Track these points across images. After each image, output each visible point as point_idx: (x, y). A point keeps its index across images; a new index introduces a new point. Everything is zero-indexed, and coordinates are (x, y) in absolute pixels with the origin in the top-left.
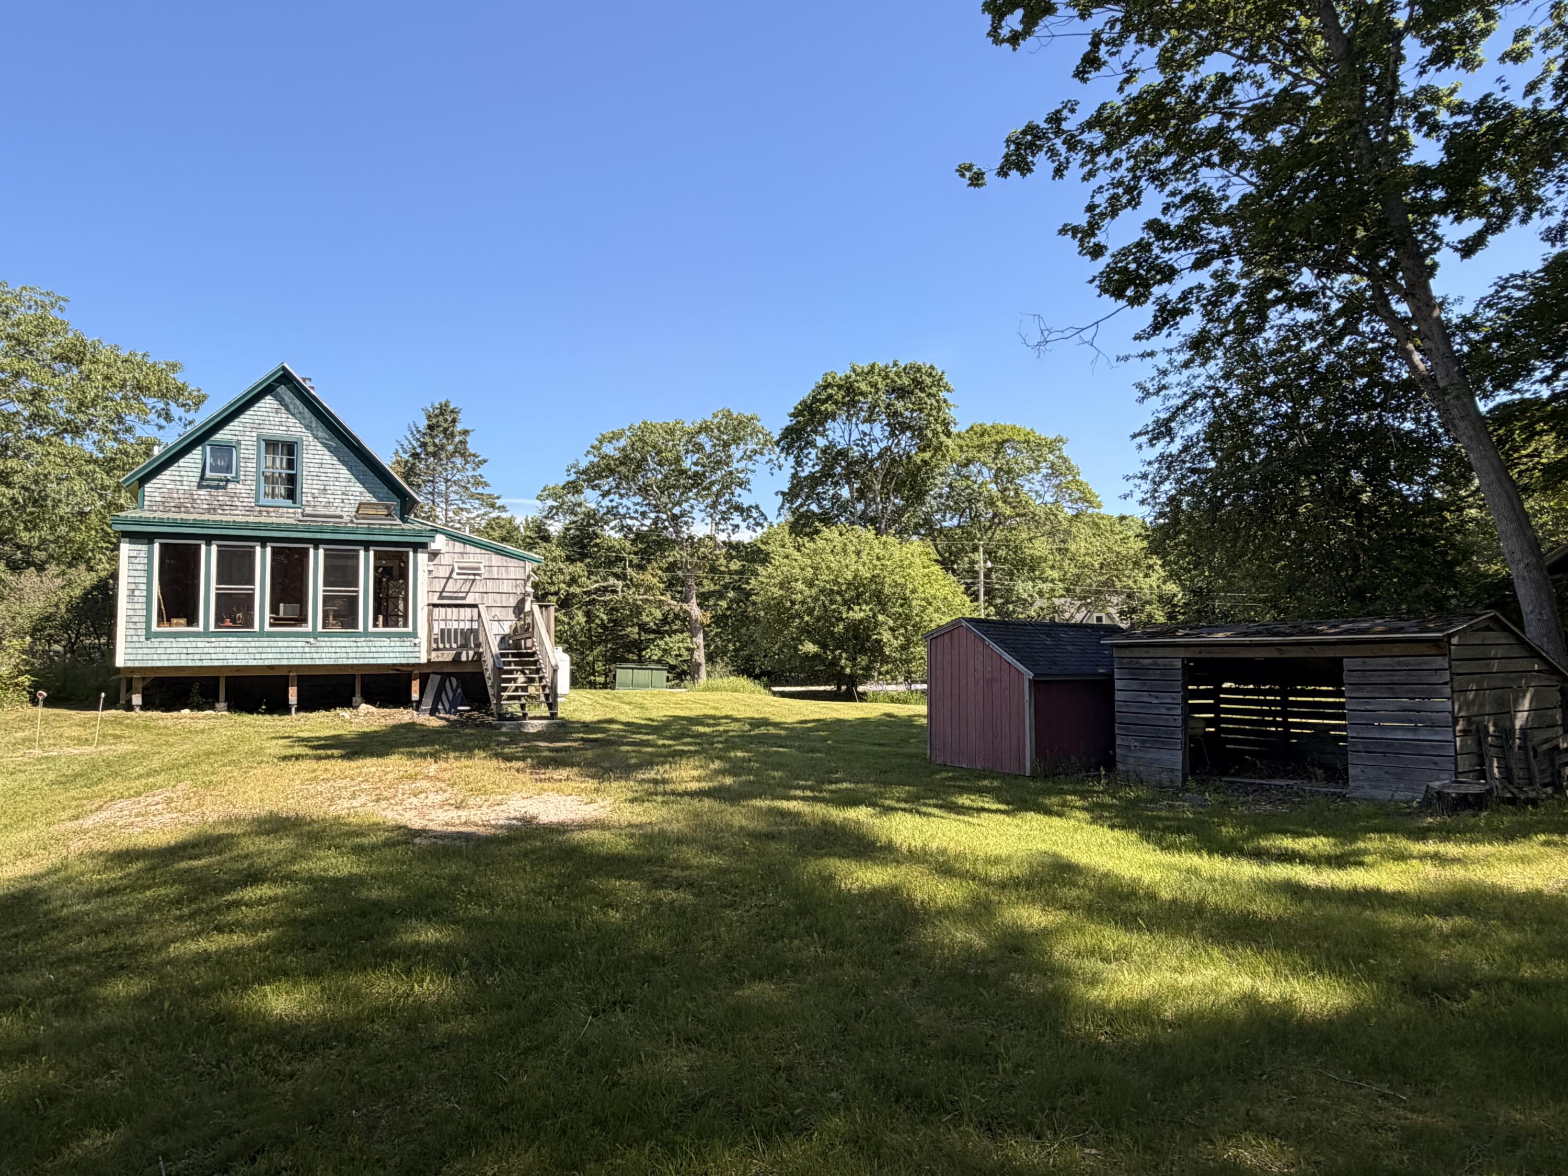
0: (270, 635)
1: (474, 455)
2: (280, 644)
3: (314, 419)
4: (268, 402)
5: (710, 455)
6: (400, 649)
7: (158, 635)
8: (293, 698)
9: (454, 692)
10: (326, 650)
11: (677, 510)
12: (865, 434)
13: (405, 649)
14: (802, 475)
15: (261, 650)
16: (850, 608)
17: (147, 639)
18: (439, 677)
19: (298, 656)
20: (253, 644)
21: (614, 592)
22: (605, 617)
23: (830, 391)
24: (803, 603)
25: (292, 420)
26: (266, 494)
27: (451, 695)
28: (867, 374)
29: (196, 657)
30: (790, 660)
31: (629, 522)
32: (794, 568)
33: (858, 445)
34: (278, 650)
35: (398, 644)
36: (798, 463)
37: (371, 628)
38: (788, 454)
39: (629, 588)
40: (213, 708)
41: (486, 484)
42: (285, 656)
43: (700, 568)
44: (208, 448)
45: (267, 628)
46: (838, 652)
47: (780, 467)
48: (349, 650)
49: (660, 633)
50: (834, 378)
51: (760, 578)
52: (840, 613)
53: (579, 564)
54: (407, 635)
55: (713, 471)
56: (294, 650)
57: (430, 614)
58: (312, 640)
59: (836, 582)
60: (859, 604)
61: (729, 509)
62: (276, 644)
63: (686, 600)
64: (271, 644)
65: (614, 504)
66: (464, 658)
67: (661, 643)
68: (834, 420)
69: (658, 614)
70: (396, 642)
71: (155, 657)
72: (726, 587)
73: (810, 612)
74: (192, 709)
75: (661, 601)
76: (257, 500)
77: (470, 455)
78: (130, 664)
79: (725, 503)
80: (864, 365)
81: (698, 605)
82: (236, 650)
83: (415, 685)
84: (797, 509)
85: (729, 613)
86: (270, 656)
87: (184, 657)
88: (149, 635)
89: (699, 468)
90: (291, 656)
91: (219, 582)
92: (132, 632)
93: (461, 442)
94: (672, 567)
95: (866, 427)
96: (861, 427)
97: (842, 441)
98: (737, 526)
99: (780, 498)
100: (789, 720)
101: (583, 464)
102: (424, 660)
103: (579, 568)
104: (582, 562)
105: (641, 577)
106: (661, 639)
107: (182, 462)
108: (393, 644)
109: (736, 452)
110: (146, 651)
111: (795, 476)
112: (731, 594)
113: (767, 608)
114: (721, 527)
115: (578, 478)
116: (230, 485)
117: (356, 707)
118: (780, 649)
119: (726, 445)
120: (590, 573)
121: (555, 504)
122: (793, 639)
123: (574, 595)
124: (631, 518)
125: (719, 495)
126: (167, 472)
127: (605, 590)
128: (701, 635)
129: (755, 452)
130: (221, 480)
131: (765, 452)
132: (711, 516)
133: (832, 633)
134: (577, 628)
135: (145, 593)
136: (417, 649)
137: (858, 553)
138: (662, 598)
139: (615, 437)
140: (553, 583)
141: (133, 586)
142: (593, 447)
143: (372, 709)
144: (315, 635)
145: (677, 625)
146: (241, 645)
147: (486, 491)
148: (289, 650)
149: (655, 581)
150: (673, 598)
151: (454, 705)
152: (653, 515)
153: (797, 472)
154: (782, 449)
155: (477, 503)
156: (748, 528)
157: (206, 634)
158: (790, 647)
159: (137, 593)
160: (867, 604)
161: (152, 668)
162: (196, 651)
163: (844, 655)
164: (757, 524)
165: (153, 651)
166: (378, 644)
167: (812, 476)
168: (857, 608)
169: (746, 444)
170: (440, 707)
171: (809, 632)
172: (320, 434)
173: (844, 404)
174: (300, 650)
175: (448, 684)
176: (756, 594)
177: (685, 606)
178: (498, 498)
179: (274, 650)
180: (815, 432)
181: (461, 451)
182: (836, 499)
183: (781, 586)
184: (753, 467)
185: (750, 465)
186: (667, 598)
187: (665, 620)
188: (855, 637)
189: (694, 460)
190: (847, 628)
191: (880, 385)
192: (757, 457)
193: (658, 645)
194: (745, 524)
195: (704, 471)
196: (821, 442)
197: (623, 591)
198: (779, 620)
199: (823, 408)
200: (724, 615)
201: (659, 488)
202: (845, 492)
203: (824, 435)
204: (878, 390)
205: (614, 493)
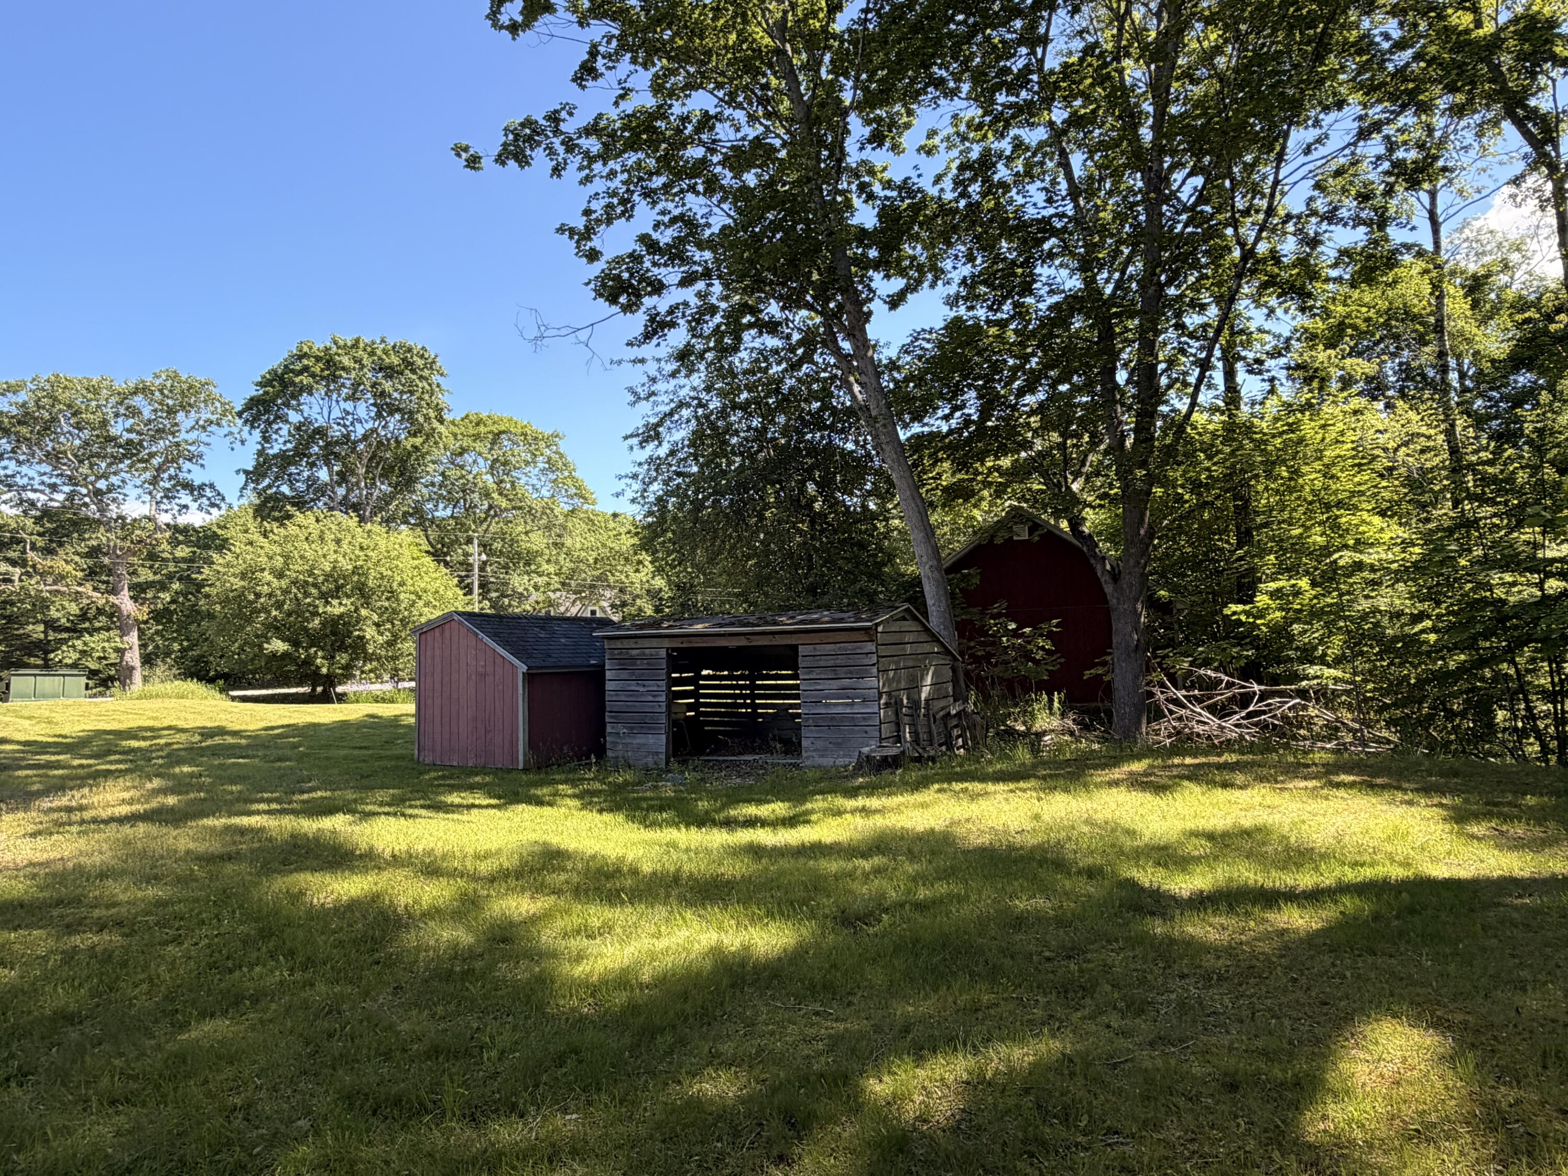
5: (150, 421)
12: (348, 413)
14: (271, 452)
16: (327, 602)
21: (9, 581)
23: (305, 362)
24: (270, 595)
28: (351, 348)
30: (252, 660)
31: (32, 495)
32: (259, 556)
33: (338, 424)
36: (266, 439)
38: (253, 427)
39: (30, 577)
43: (134, 555)
46: (313, 650)
47: (243, 442)
49: (76, 631)
50: (310, 348)
51: (215, 567)
52: (316, 607)
55: (153, 440)
59: (311, 573)
60: (338, 598)
61: (174, 486)
63: (114, 592)
65: (9, 472)
67: (78, 643)
68: (310, 394)
69: (74, 608)
72: (170, 577)
73: (279, 605)
75: (77, 592)
80: (347, 338)
81: (132, 597)
84: (264, 490)
85: (173, 607)
89: (133, 436)
94: (94, 552)
95: (348, 406)
96: (343, 405)
97: (319, 417)
98: (186, 507)
99: (242, 477)
100: (251, 727)
105: (49, 563)
106: (78, 638)
109: (185, 420)
111: (260, 453)
112: (176, 586)
113: (225, 601)
114: (163, 506)
118: (241, 648)
119: (171, 412)
122: (257, 636)
124: (35, 491)
125: (160, 469)
128: (135, 634)
129: (210, 422)
131: (224, 423)
132: (150, 493)
133: (306, 630)
137: (338, 542)
138: (80, 589)
139: (11, 389)
145: (101, 622)
149: (69, 568)
150: (95, 589)
152: (67, 489)
153: (264, 448)
154: (246, 421)
156: (200, 508)
158: (253, 646)
160: (348, 598)
163: (320, 653)
164: (213, 505)
167: (282, 455)
168: (335, 602)
169: (198, 412)
171: (277, 628)
173: (323, 378)
176: (210, 585)
177: (112, 599)
180: (287, 405)
182: (312, 481)
183: (243, 576)
184: (207, 440)
185: (204, 437)
186: (87, 589)
187: (83, 616)
188: (334, 633)
189: (127, 425)
190: (323, 624)
191: (365, 362)
192: (213, 428)
193: (74, 646)
194: (196, 505)
195: (141, 441)
196: (294, 417)
197: (21, 580)
198: (239, 615)
199: (297, 380)
200: (166, 609)
201: (76, 456)
202: (323, 475)
203: (297, 410)
204: (362, 366)
205: (10, 459)
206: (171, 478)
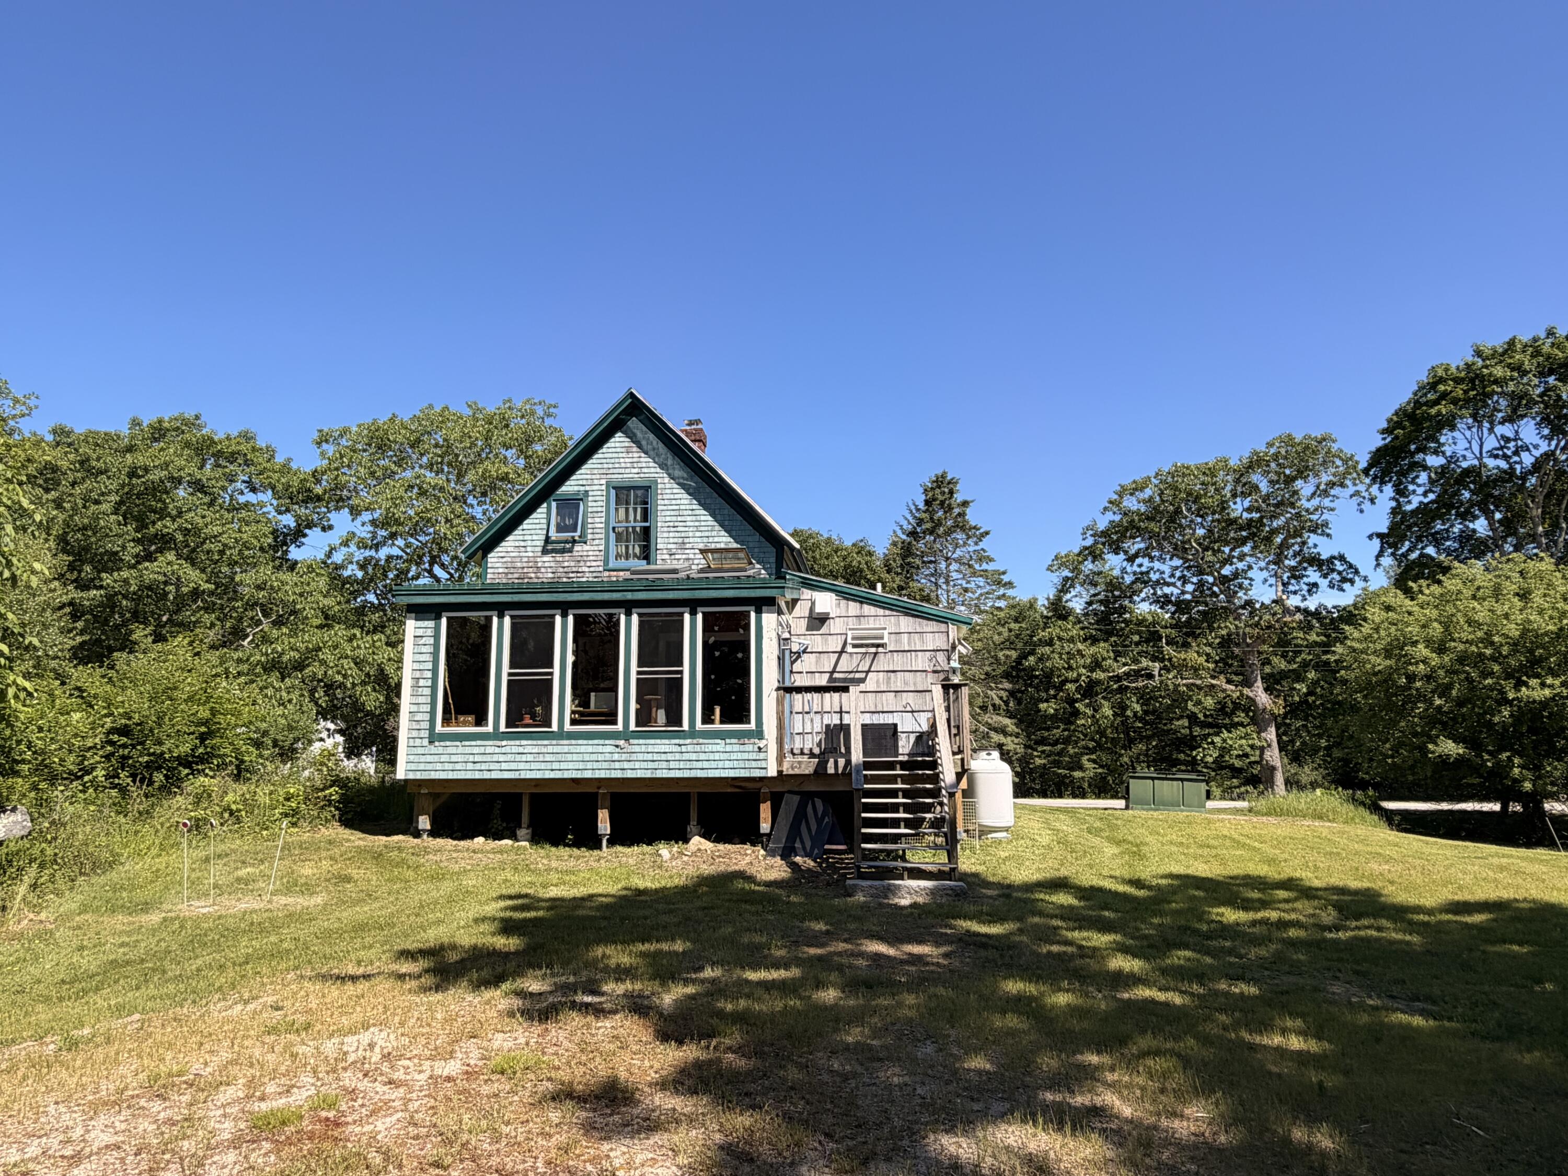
0: (571, 736)
1: (975, 528)
2: (583, 749)
3: (669, 455)
4: (619, 441)
5: (1268, 496)
6: (740, 756)
7: (444, 737)
8: (604, 825)
9: (819, 821)
10: (640, 757)
11: (1227, 571)
12: (1508, 440)
13: (746, 756)
14: (1409, 508)
15: (559, 757)
16: (1519, 684)
17: (431, 742)
18: (796, 798)
19: (605, 765)
20: (550, 749)
21: (1150, 676)
22: (1137, 708)
23: (1442, 388)
24: (1428, 678)
25: (645, 459)
26: (618, 556)
27: (814, 827)
28: (1503, 354)
29: (484, 767)
30: (1412, 767)
31: (1167, 590)
32: (1408, 624)
33: (1496, 457)
34: (580, 757)
35: (736, 748)
36: (1401, 492)
37: (699, 725)
38: (1383, 482)
39: (1168, 671)
40: (514, 837)
41: (991, 560)
42: (589, 766)
43: (1264, 642)
44: (554, 504)
45: (568, 727)
46: (1504, 756)
47: (1372, 501)
48: (669, 757)
49: (1217, 728)
50: (1446, 370)
51: (1349, 643)
52: (1502, 692)
53: (1102, 644)
54: (748, 734)
55: (1274, 517)
56: (600, 757)
57: (780, 702)
58: (621, 743)
59: (1487, 640)
60: (1537, 676)
61: (1300, 563)
62: (579, 749)
63: (1248, 683)
64: (573, 749)
65: (1144, 569)
66: (831, 770)
67: (1217, 739)
68: (1453, 428)
69: (1209, 702)
70: (732, 745)
71: (439, 766)
72: (1305, 665)
73: (1444, 691)
74: (486, 837)
75: (1213, 686)
76: (606, 561)
77: (970, 529)
78: (411, 776)
79: (1295, 556)
80: (1495, 341)
81: (1266, 690)
82: (530, 758)
83: (765, 810)
84: (1405, 555)
85: (1311, 699)
86: (571, 766)
87: (470, 766)
88: (433, 738)
89: (1256, 515)
90: (596, 765)
91: (513, 665)
92: (415, 734)
93: (959, 515)
94: (1226, 642)
95: (1506, 430)
96: (1500, 430)
97: (1469, 454)
98: (1315, 585)
99: (1376, 542)
101: (1102, 525)
102: (772, 772)
103: (1102, 649)
104: (1106, 641)
105: (1183, 656)
106: (1217, 734)
107: (526, 524)
108: (728, 748)
109: (1305, 488)
110: (429, 759)
111: (1394, 512)
112: (1311, 675)
113: (1367, 688)
114: (1291, 588)
115: (1096, 543)
116: (577, 548)
117: (686, 841)
118: (1396, 749)
119: (1290, 480)
120: (1118, 654)
121: (1070, 575)
122: (1415, 735)
123: (1098, 682)
124: (1168, 584)
125: (1284, 546)
126: (510, 538)
127: (1137, 674)
128: (1272, 730)
129: (1331, 484)
130: (566, 542)
131: (1348, 482)
132: (1276, 575)
133: (1490, 725)
134: (1104, 723)
135: (429, 683)
136: (762, 756)
137: (1524, 595)
138: (1214, 682)
139: (1138, 488)
140: (1070, 668)
141: (418, 674)
142: (1111, 502)
143: (707, 845)
144: (627, 735)
145: (1240, 717)
146: (536, 750)
147: (990, 567)
148: (594, 757)
149: (1202, 660)
150: (1229, 682)
151: (817, 841)
152: (1195, 580)
153: (1399, 505)
154: (1374, 480)
155: (981, 581)
156: (1332, 586)
157: (496, 735)
158: (1414, 747)
159: (422, 683)
160: (1555, 675)
161: (439, 780)
162: (484, 758)
163: (1516, 761)
164: (1344, 580)
165: (436, 758)
166: (710, 748)
167: (1423, 509)
168: (1534, 682)
169: (1317, 475)
170: (798, 845)
171: (1444, 724)
172: (678, 473)
173: (1467, 401)
174: (608, 757)
175: (810, 808)
176: (1346, 668)
177: (1246, 691)
178: (1004, 573)
179: (575, 757)
180: (1423, 449)
181: (961, 525)
182: (1467, 537)
183: (1388, 653)
184: (1332, 505)
185: (1327, 502)
186: (1221, 682)
187: (1221, 708)
188: (1532, 731)
189: (1247, 504)
190: (1517, 719)
191: (1527, 366)
192: (1336, 491)
193: (1213, 743)
194: (1326, 582)
195: (1262, 518)
196: (1434, 461)
197: (1160, 675)
198: (1389, 706)
199: (1433, 411)
200: (1304, 702)
201: (1200, 544)
202: (1480, 526)
203: (1436, 452)
204: (1524, 373)
205: (1143, 557)
206: (1295, 555)
